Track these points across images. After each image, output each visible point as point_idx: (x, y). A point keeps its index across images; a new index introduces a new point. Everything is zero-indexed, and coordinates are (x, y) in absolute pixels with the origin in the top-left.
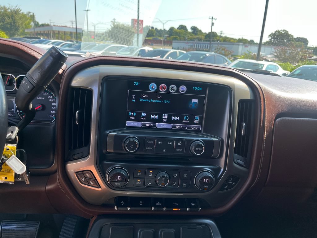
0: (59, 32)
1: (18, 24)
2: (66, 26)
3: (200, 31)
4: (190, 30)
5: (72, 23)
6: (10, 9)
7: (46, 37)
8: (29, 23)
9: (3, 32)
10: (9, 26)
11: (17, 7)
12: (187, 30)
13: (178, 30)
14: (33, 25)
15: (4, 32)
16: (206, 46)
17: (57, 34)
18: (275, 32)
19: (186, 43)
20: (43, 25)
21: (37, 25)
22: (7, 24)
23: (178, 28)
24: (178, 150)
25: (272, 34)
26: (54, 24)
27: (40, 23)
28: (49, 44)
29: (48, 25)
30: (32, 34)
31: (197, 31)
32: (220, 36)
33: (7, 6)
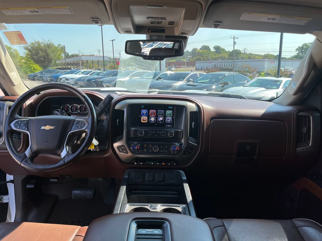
0: (87, 61)
1: (51, 57)
2: (93, 55)
3: (224, 50)
4: (212, 50)
5: (99, 52)
6: (43, 44)
7: (75, 67)
8: (60, 55)
9: (36, 65)
10: (42, 59)
11: (50, 42)
12: (210, 50)
13: (201, 51)
14: (64, 56)
15: (38, 64)
16: (230, 65)
17: (85, 63)
18: (303, 45)
19: (209, 63)
20: (73, 56)
21: (67, 56)
22: (41, 57)
23: (200, 49)
24: (162, 135)
25: (299, 47)
26: (83, 54)
27: (70, 54)
28: (79, 74)
29: (77, 56)
30: (63, 65)
31: (221, 50)
32: (245, 54)
33: (41, 41)
